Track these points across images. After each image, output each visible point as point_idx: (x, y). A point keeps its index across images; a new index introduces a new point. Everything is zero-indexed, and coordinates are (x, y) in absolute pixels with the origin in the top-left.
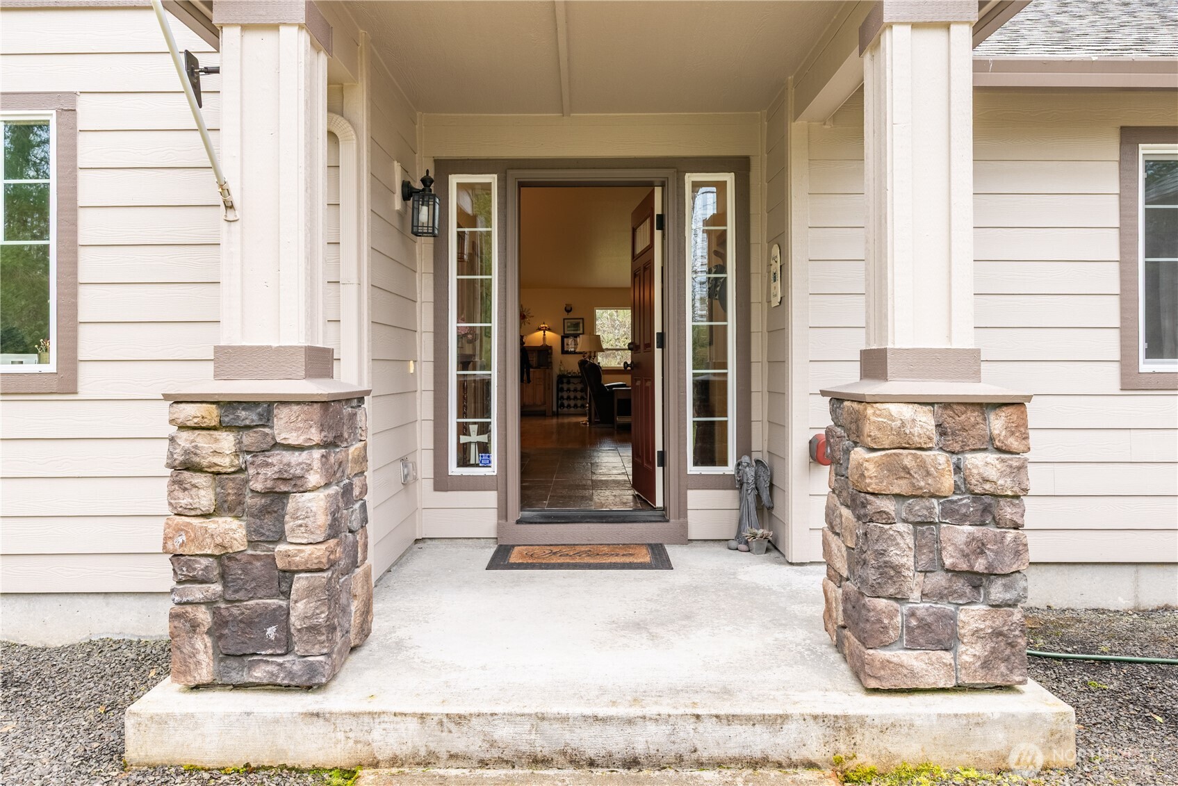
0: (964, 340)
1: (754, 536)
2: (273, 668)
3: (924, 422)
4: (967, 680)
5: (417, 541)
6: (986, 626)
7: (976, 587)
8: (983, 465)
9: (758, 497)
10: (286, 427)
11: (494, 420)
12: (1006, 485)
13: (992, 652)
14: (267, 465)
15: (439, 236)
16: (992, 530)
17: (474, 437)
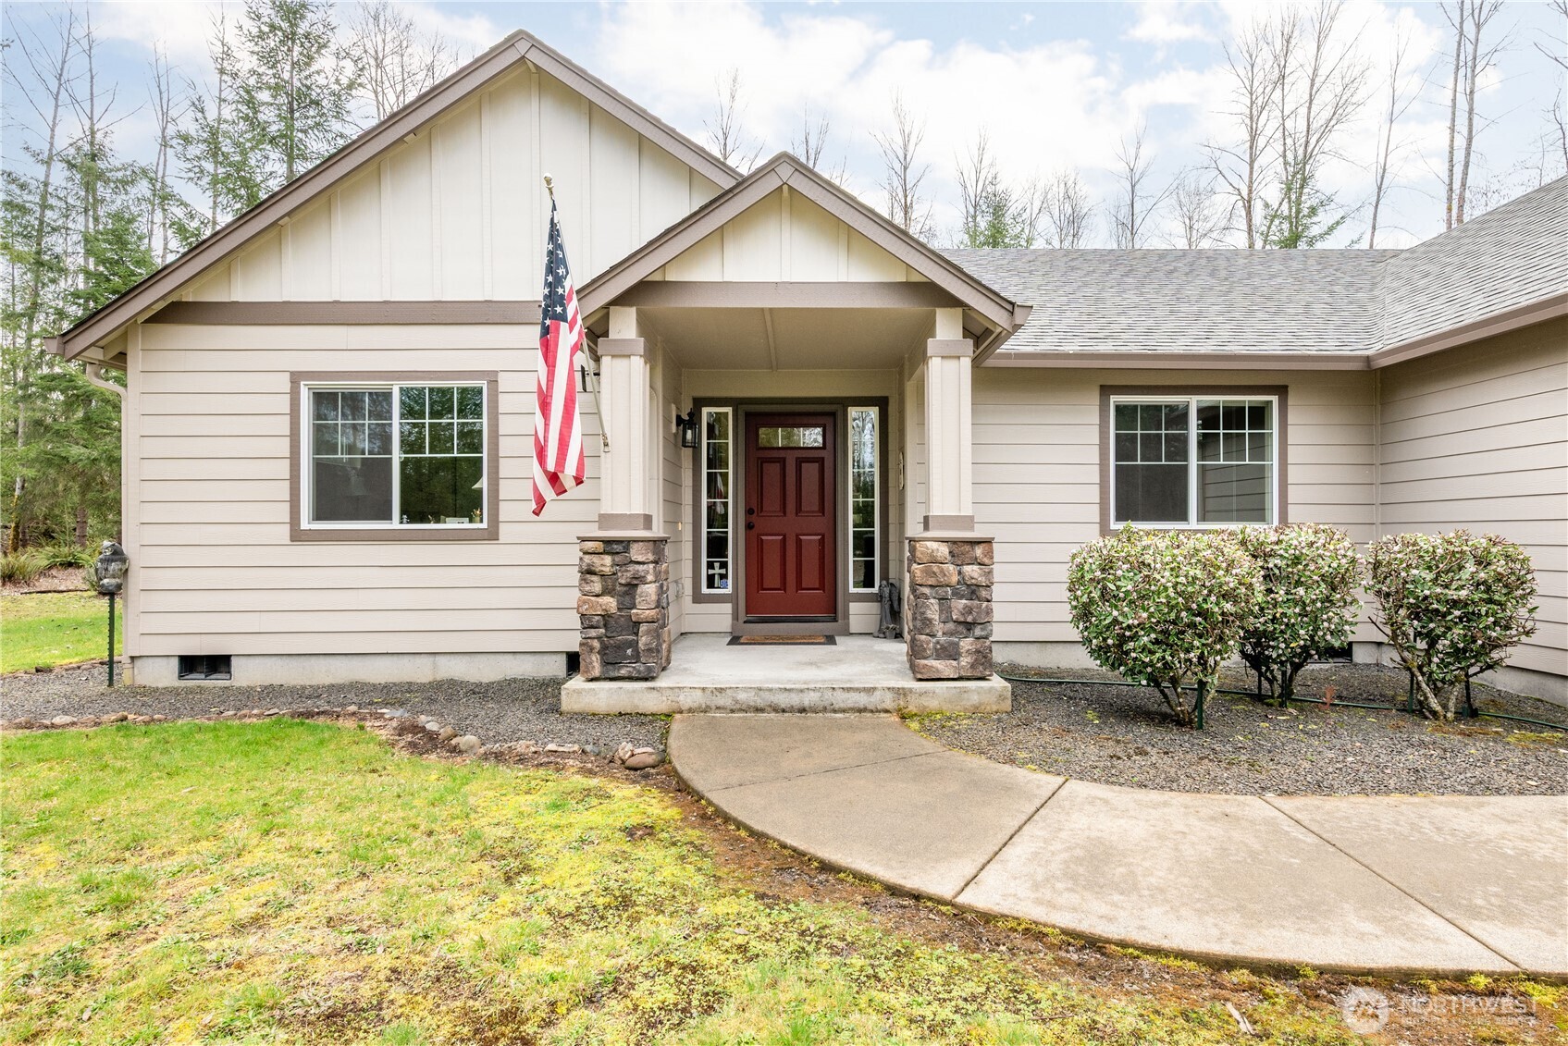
0: (967, 511)
1: (888, 628)
2: (631, 669)
3: (943, 550)
4: (963, 674)
5: (682, 634)
6: (972, 648)
7: (969, 630)
8: (972, 571)
9: (892, 606)
10: (637, 553)
11: (730, 560)
12: (983, 581)
13: (976, 660)
14: (627, 571)
15: (696, 448)
16: (976, 602)
17: (717, 571)
